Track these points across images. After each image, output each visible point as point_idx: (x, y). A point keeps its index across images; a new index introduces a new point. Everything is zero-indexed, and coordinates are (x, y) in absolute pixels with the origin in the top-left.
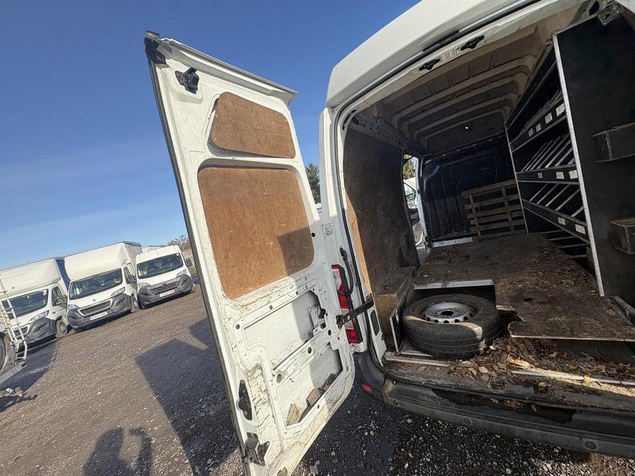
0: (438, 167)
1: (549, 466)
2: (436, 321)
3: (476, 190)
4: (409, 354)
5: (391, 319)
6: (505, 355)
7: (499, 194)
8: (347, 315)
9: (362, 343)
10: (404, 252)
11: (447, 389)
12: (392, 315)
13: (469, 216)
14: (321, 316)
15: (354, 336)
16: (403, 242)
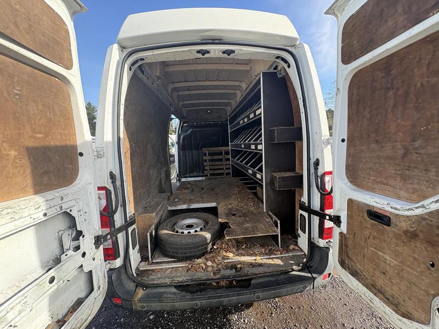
0: (191, 130)
1: (236, 316)
2: (183, 233)
3: (210, 149)
4: (160, 261)
5: (148, 234)
6: (222, 250)
7: (221, 154)
8: (107, 235)
9: (118, 259)
10: (163, 182)
11: (185, 284)
12: (150, 231)
13: (205, 164)
14: (76, 238)
15: (111, 254)
16: (163, 175)
